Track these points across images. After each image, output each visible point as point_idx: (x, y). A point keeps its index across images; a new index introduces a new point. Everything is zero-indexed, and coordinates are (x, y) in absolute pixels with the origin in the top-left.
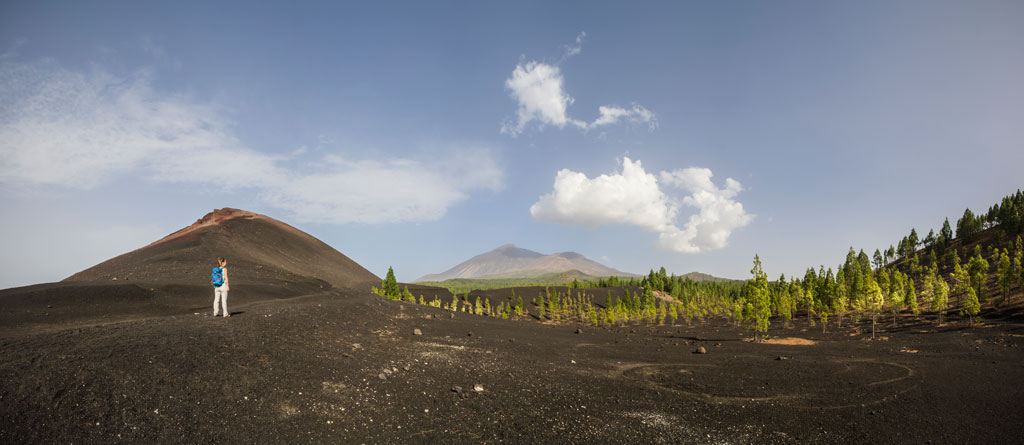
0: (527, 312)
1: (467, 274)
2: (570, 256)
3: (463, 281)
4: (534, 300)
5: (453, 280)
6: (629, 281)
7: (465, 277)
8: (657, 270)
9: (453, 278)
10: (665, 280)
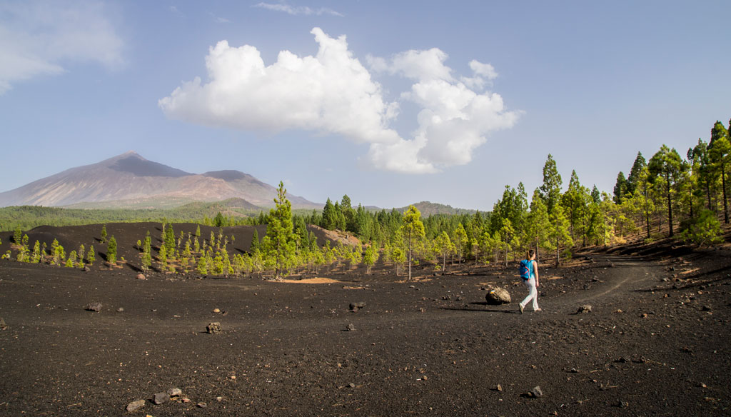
0: (124, 261)
1: (49, 199)
2: (231, 176)
3: (39, 211)
4: (139, 243)
5: (18, 209)
6: (311, 215)
7: (45, 205)
8: (337, 200)
9: (20, 204)
10: (349, 214)
